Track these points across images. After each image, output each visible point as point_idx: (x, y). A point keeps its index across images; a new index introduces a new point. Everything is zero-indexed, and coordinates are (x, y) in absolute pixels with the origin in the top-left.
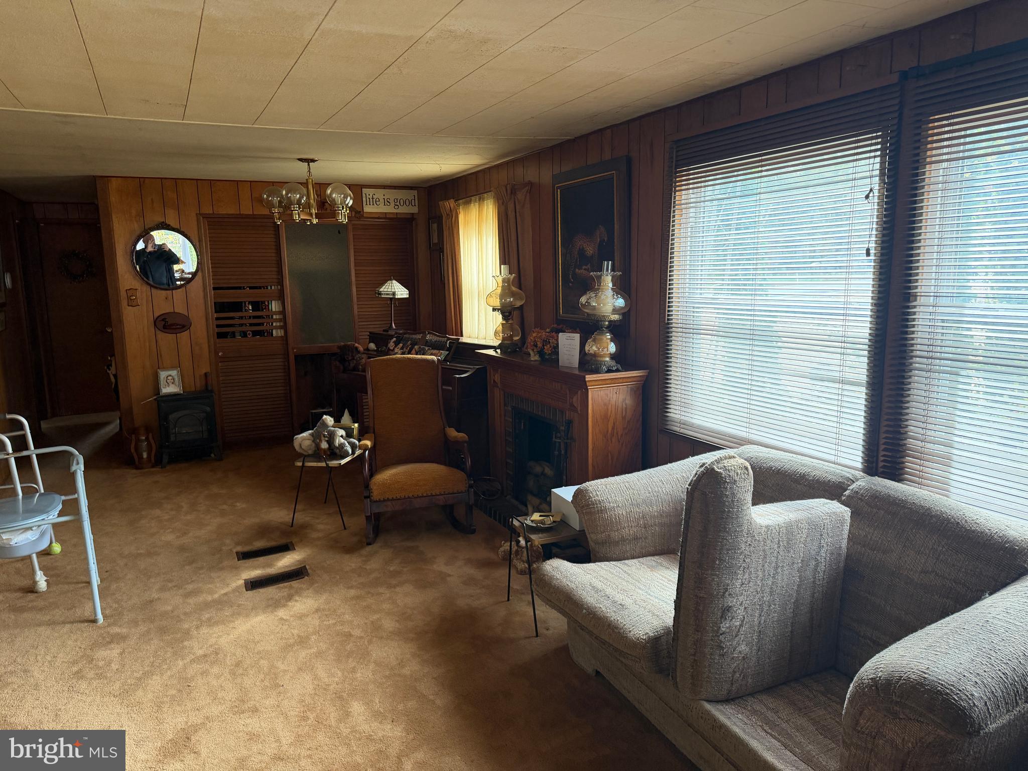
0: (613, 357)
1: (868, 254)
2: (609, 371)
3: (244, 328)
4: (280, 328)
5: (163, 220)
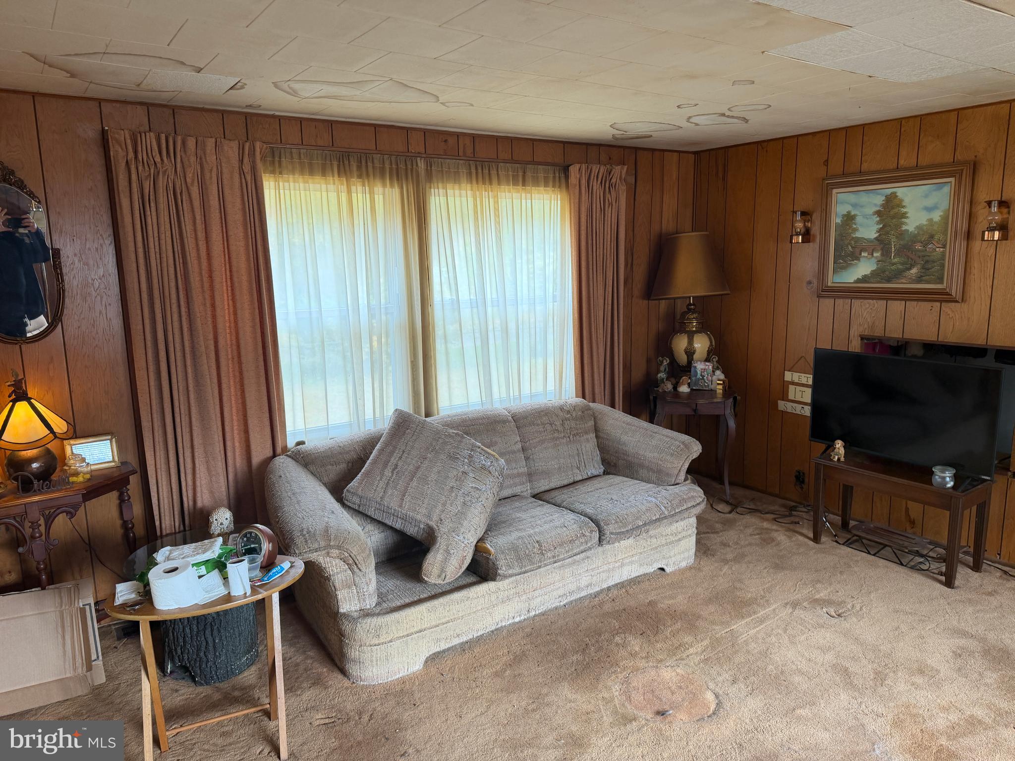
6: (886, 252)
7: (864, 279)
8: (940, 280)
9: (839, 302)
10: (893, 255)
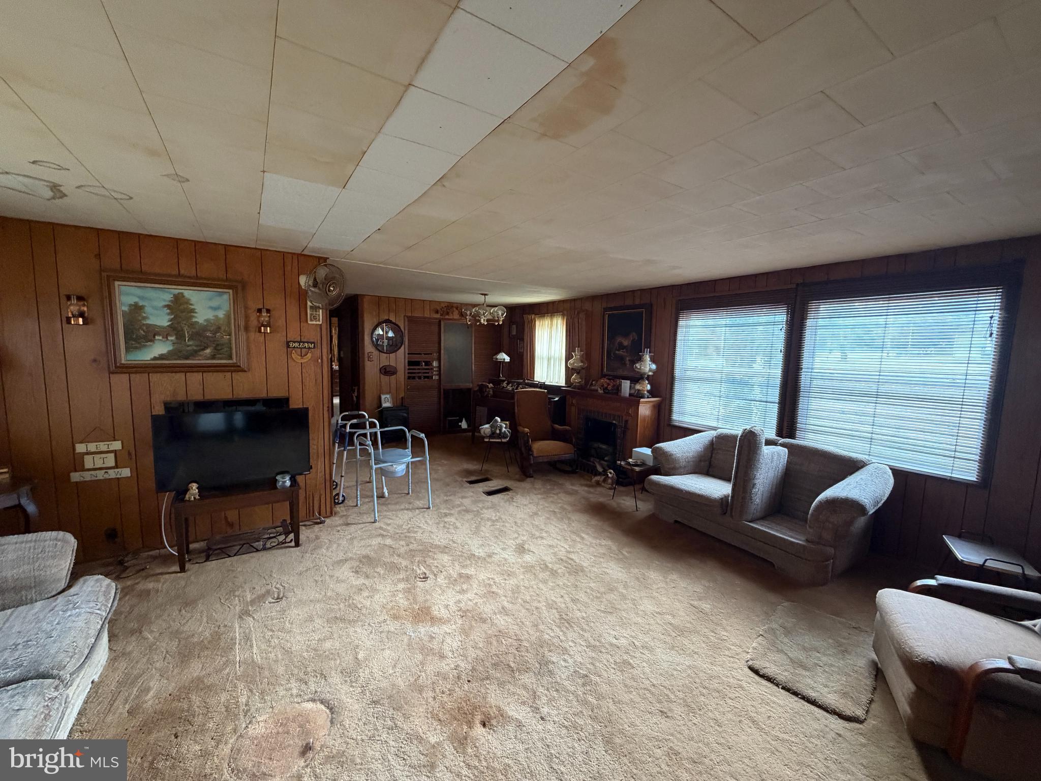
0: (648, 391)
1: (781, 352)
2: (648, 398)
3: (420, 375)
4: (437, 375)
5: (387, 318)
6: (180, 336)
7: (162, 357)
8: (230, 358)
9: (133, 376)
10: (187, 339)
